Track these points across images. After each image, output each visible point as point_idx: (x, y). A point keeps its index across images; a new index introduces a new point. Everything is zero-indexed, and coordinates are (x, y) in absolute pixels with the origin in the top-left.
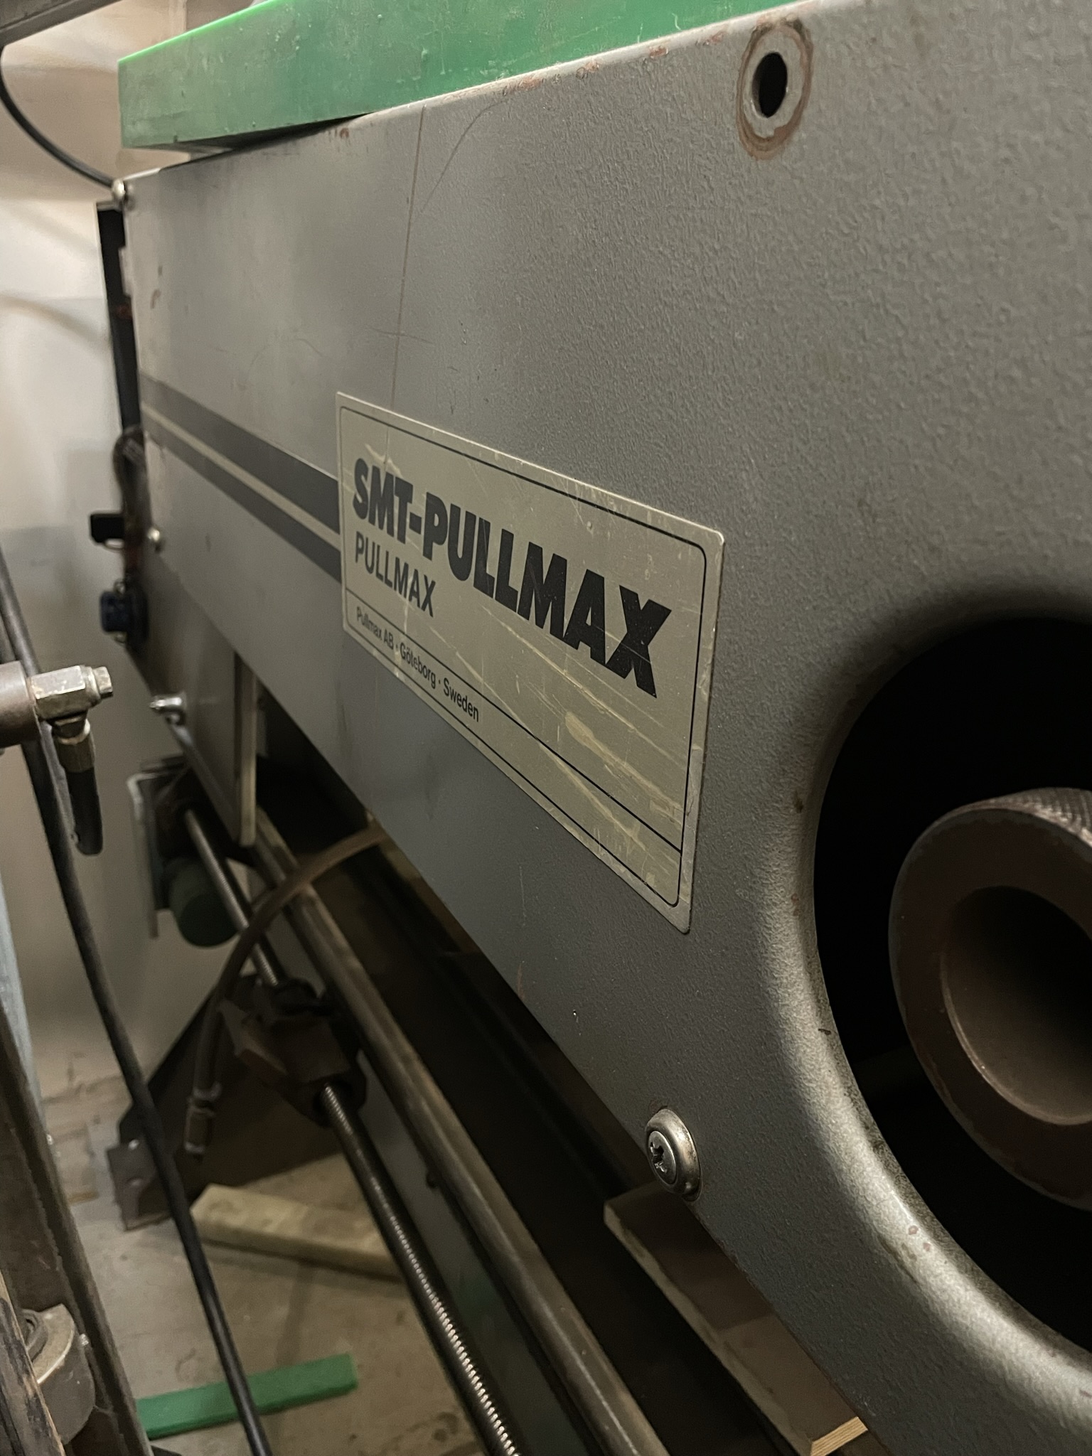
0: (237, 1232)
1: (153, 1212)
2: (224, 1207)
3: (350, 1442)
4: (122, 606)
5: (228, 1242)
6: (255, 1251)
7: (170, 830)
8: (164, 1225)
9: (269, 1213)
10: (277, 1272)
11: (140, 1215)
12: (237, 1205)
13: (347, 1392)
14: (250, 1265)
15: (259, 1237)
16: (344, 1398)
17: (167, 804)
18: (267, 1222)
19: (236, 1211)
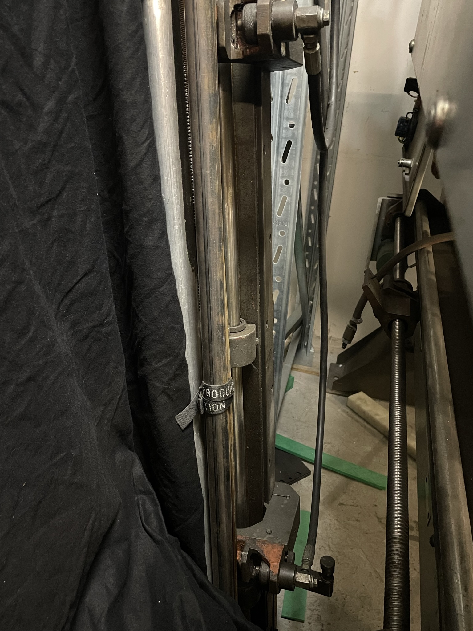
0: (364, 412)
1: (338, 391)
2: (364, 401)
3: (373, 506)
4: (406, 123)
5: (360, 415)
6: (368, 423)
7: (388, 224)
8: (340, 397)
9: (379, 412)
10: (373, 434)
11: (333, 389)
12: (369, 403)
13: (381, 490)
14: (365, 427)
15: (372, 418)
16: (378, 490)
17: (391, 212)
18: (377, 415)
19: (367, 405)
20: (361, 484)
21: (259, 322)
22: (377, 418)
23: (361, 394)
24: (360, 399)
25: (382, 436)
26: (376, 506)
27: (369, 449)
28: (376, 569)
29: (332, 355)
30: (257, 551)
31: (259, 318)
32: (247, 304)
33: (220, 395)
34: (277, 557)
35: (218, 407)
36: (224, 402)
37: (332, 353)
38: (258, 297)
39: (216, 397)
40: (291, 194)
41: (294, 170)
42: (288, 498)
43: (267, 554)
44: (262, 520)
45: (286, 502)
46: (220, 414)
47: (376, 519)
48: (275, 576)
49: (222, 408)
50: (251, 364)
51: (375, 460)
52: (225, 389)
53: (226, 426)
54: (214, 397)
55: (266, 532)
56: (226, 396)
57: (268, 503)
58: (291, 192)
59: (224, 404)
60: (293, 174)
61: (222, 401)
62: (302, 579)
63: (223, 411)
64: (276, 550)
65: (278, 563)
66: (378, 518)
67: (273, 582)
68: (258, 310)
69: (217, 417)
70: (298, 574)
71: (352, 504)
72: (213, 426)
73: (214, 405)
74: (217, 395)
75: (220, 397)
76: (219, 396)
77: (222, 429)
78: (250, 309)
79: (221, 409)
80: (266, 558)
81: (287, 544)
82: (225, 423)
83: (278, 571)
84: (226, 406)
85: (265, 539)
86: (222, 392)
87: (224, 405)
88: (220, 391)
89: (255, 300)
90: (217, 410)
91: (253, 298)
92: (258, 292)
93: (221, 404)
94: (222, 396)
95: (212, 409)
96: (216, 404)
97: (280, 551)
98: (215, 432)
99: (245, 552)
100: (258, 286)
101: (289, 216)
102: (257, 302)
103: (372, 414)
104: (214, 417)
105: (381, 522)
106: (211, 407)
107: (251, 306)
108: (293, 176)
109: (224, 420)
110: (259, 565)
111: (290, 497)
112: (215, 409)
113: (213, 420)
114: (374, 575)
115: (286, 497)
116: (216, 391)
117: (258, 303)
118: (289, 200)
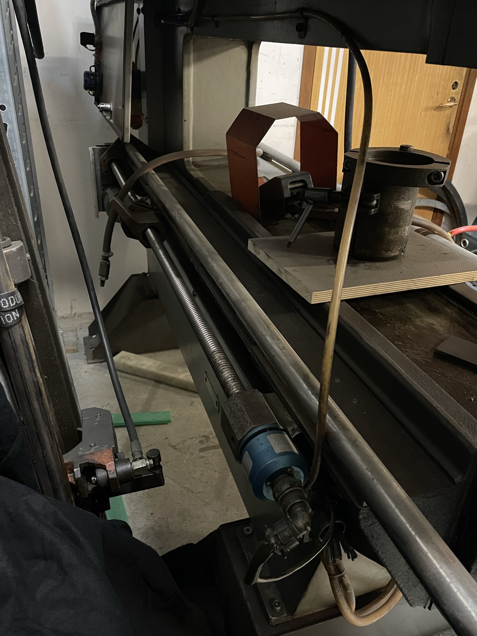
1: (99, 359)
2: (127, 358)
3: (165, 439)
4: (92, 77)
5: (127, 371)
6: (137, 376)
7: (105, 172)
8: (103, 364)
9: (144, 362)
10: (145, 383)
11: (94, 359)
12: (132, 358)
13: (167, 424)
14: (135, 380)
15: (139, 370)
16: (165, 426)
17: (104, 159)
18: (143, 365)
19: (131, 360)
20: (148, 427)
21: (24, 238)
22: (144, 367)
23: (123, 353)
24: (122, 358)
25: (153, 382)
26: (167, 438)
27: (146, 396)
28: (185, 486)
29: (81, 330)
30: (88, 462)
31: (23, 234)
32: (5, 221)
33: (11, 303)
34: (109, 458)
35: (11, 317)
36: (16, 310)
37: (81, 329)
38: (16, 210)
39: (7, 306)
40: (10, 120)
41: (7, 94)
42: (99, 416)
43: (98, 460)
44: (82, 440)
45: (98, 419)
46: (15, 324)
47: (171, 448)
48: (113, 473)
49: (16, 317)
50: (29, 279)
51: (153, 403)
52: (14, 296)
53: (25, 337)
54: (5, 307)
55: (90, 446)
56: (16, 303)
57: (81, 427)
58: (10, 118)
59: (17, 312)
60: (7, 99)
61: (14, 310)
62: (138, 466)
63: (17, 321)
64: (106, 453)
65: (112, 461)
66: (172, 446)
67: (113, 479)
68: (20, 225)
69: (13, 329)
70: (134, 463)
71: (146, 446)
72: (11, 340)
73: (7, 315)
74: (7, 303)
75: (11, 305)
76: (9, 304)
77: (22, 341)
78: (10, 225)
79: (16, 319)
80: (100, 463)
81: (114, 446)
82: (23, 334)
83: (114, 468)
84: (19, 315)
85: (92, 451)
86: (12, 299)
87: (18, 314)
88: (10, 299)
89: (13, 215)
90: (11, 321)
91: (10, 212)
92: (14, 205)
93: (14, 313)
94: (12, 304)
95: (5, 320)
96: (9, 315)
97: (110, 453)
98: (15, 346)
99: (76, 468)
100: (13, 199)
101: (15, 144)
102: (16, 216)
103: (138, 366)
104: (10, 330)
105: (176, 449)
106: (4, 318)
107: (11, 222)
108: (8, 100)
109: (22, 331)
110: (95, 475)
111: (100, 415)
112: (9, 319)
113: (9, 333)
114: (185, 492)
115: (97, 416)
116: (5, 299)
117: (18, 218)
118: (10, 127)
